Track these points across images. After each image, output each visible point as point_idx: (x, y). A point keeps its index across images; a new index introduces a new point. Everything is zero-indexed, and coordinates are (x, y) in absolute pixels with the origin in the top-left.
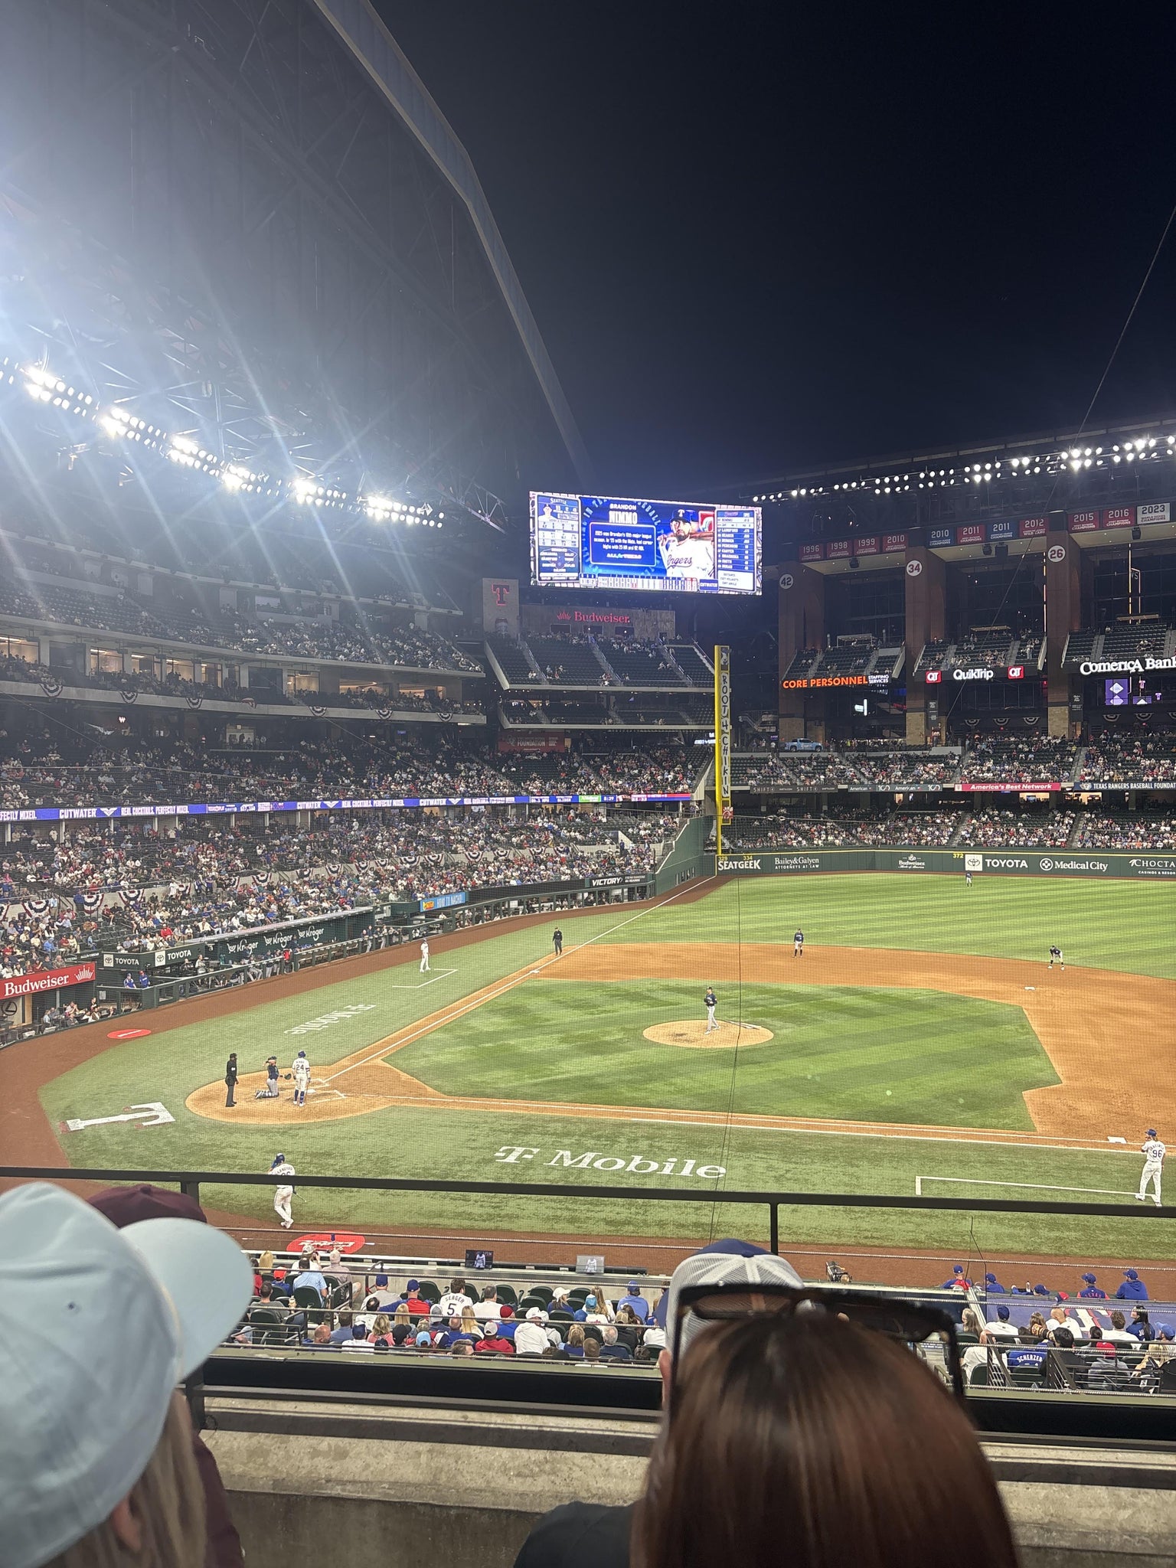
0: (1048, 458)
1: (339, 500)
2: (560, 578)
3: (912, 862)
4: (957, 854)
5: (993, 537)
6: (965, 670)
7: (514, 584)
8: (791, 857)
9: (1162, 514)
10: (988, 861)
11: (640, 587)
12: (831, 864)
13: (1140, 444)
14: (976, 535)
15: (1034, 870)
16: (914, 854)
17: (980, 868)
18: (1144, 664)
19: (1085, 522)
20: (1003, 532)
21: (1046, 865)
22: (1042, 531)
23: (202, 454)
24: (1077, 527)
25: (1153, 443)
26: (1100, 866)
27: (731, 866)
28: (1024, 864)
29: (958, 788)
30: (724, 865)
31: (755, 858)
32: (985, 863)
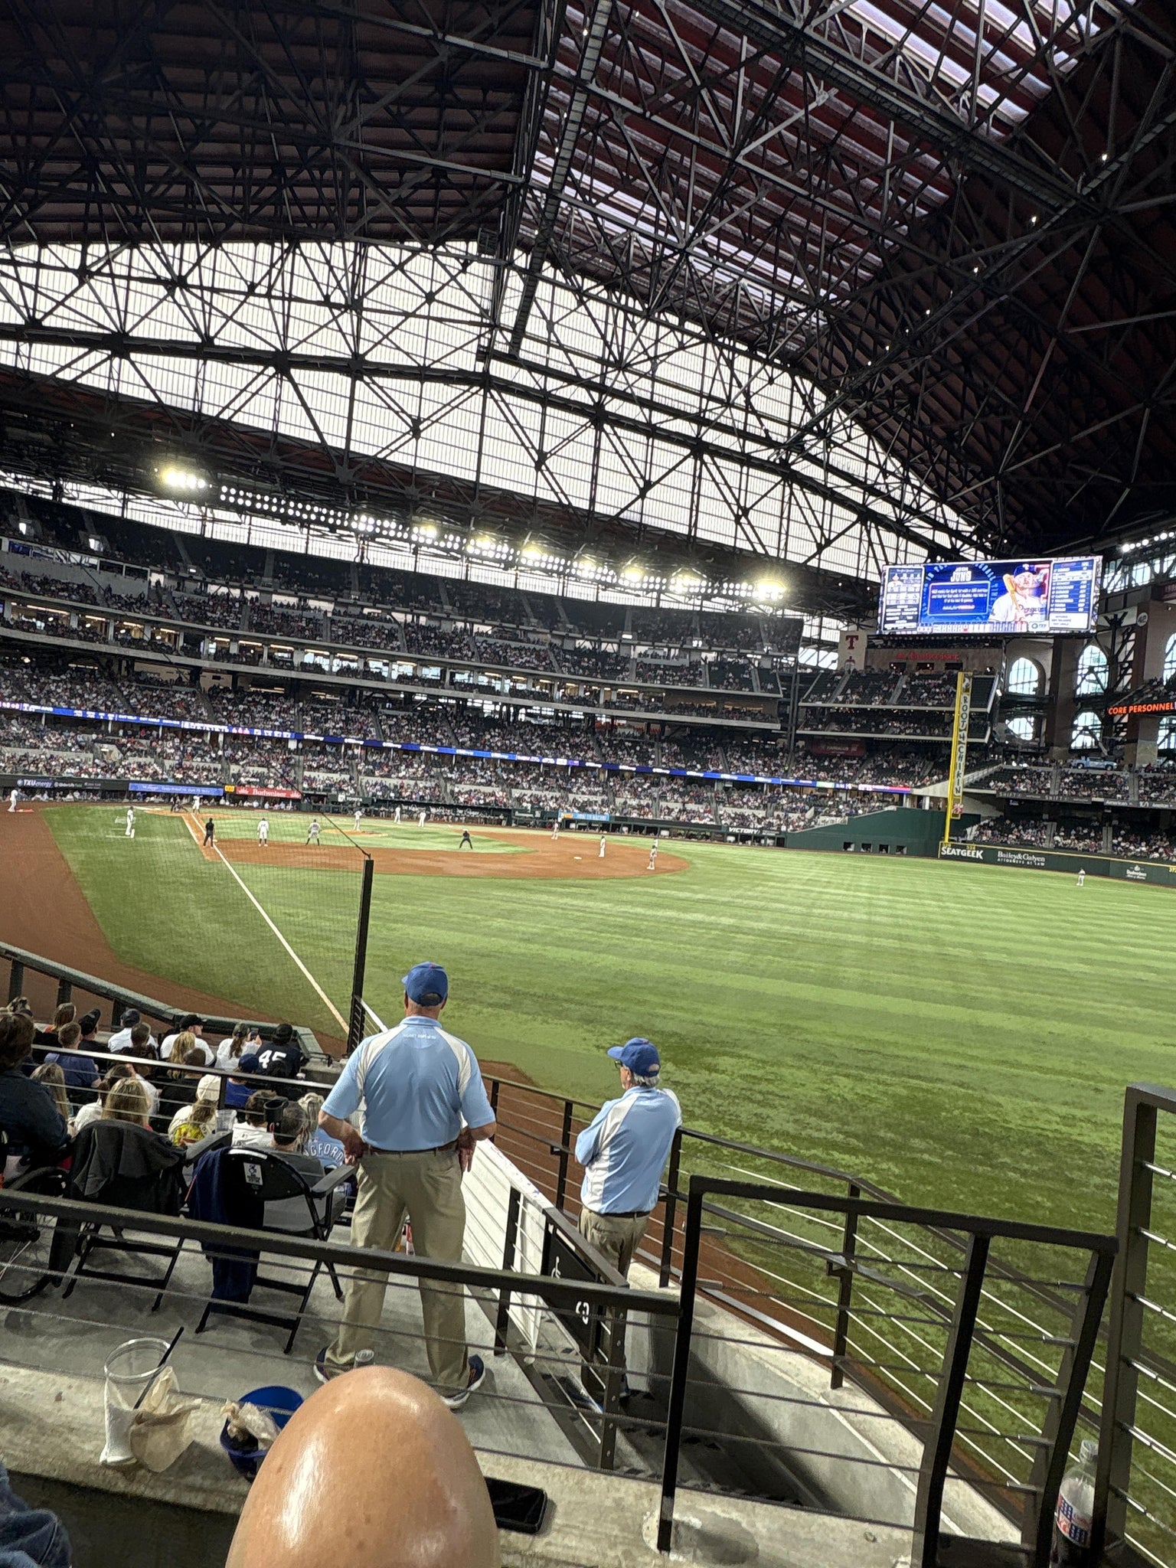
2: (903, 627)
7: (863, 635)
8: (1013, 852)
11: (970, 631)
12: (1054, 864)
27: (954, 852)
30: (946, 850)
31: (978, 849)
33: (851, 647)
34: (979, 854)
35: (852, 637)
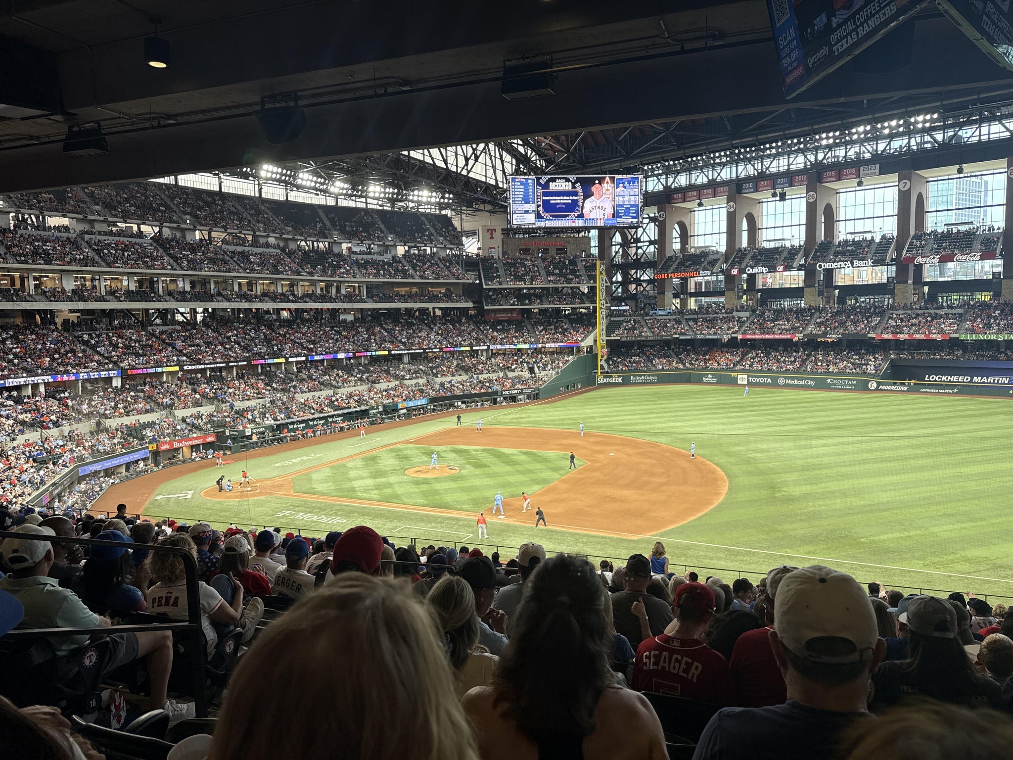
0: (808, 139)
1: (393, 194)
2: (526, 222)
3: (710, 378)
4: (733, 375)
5: (777, 186)
6: (752, 268)
7: (498, 227)
8: (641, 376)
9: (873, 171)
10: (750, 379)
12: (664, 380)
13: (861, 129)
14: (768, 186)
15: (775, 385)
16: (711, 374)
17: (745, 382)
18: (852, 264)
19: (830, 177)
20: (783, 184)
21: (781, 381)
22: (806, 183)
23: (315, 179)
24: (825, 180)
25: (868, 128)
26: (811, 383)
27: (606, 380)
28: (769, 380)
29: (740, 337)
30: (601, 380)
31: (620, 377)
32: (748, 380)
33: (492, 238)
34: (620, 380)
35: (492, 230)
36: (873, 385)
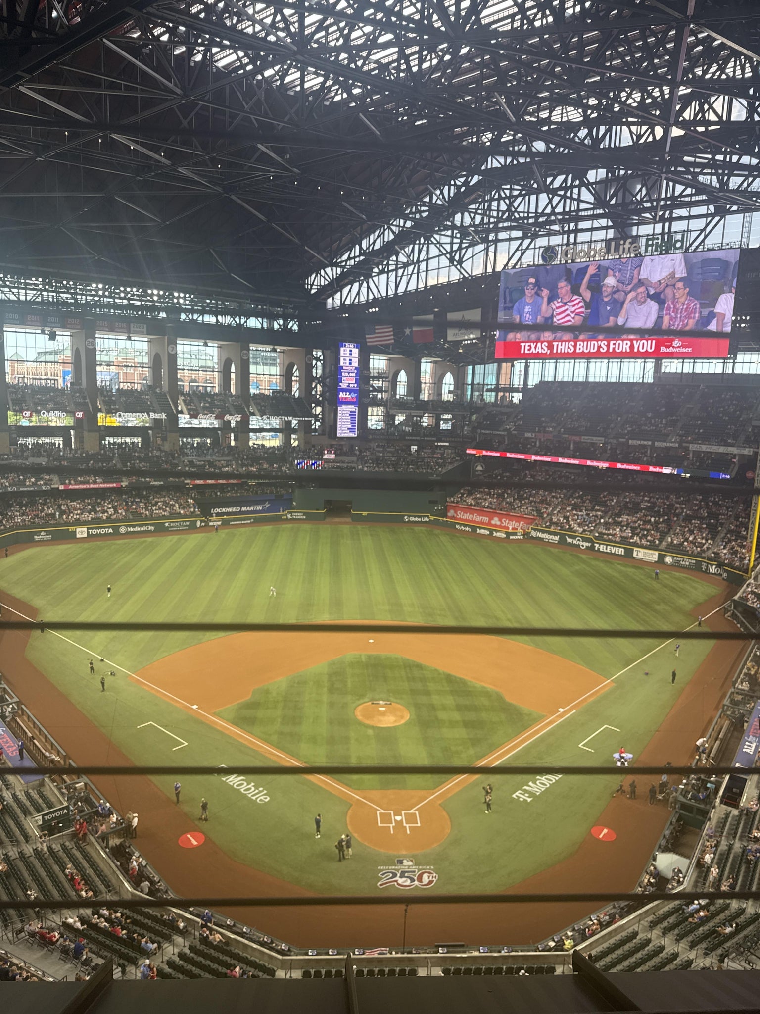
3: (43, 536)
4: (71, 529)
5: (47, 324)
10: (90, 531)
14: (37, 321)
15: (116, 533)
16: (44, 531)
17: (85, 535)
18: (149, 415)
19: (103, 326)
20: (54, 323)
21: (123, 530)
22: (79, 327)
26: (151, 528)
28: (111, 530)
29: (62, 487)
32: (88, 532)
36: (198, 524)
